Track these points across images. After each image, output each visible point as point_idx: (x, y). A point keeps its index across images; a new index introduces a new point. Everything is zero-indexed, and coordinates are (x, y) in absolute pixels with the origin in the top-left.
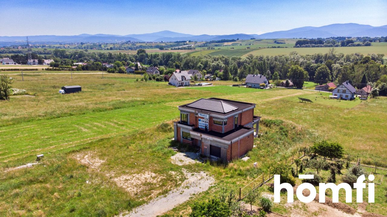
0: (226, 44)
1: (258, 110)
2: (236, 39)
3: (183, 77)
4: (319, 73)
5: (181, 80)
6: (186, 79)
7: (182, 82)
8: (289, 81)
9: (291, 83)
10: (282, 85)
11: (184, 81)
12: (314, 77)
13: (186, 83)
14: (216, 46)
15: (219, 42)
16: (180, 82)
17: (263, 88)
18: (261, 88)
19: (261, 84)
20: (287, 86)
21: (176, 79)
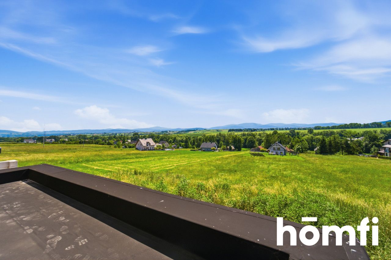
0: (190, 132)
1: (213, 166)
2: (196, 130)
3: (148, 143)
4: (249, 141)
5: (146, 145)
6: (151, 145)
7: (147, 147)
8: (232, 146)
9: (233, 148)
10: (227, 149)
11: (149, 146)
12: (246, 144)
13: (151, 148)
14: (185, 133)
15: (186, 131)
16: (145, 147)
17: (214, 151)
18: (212, 151)
19: (212, 148)
20: (230, 149)
21: (141, 144)
